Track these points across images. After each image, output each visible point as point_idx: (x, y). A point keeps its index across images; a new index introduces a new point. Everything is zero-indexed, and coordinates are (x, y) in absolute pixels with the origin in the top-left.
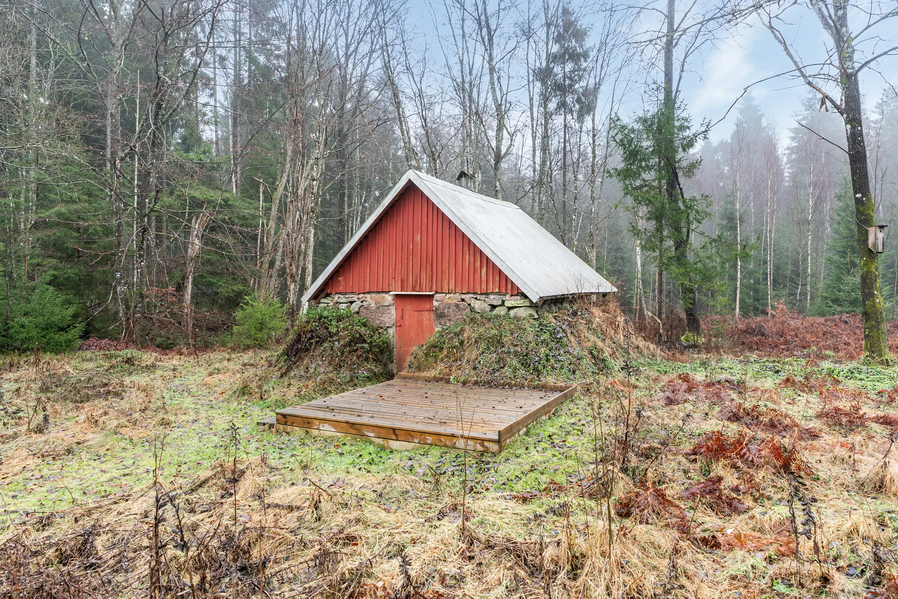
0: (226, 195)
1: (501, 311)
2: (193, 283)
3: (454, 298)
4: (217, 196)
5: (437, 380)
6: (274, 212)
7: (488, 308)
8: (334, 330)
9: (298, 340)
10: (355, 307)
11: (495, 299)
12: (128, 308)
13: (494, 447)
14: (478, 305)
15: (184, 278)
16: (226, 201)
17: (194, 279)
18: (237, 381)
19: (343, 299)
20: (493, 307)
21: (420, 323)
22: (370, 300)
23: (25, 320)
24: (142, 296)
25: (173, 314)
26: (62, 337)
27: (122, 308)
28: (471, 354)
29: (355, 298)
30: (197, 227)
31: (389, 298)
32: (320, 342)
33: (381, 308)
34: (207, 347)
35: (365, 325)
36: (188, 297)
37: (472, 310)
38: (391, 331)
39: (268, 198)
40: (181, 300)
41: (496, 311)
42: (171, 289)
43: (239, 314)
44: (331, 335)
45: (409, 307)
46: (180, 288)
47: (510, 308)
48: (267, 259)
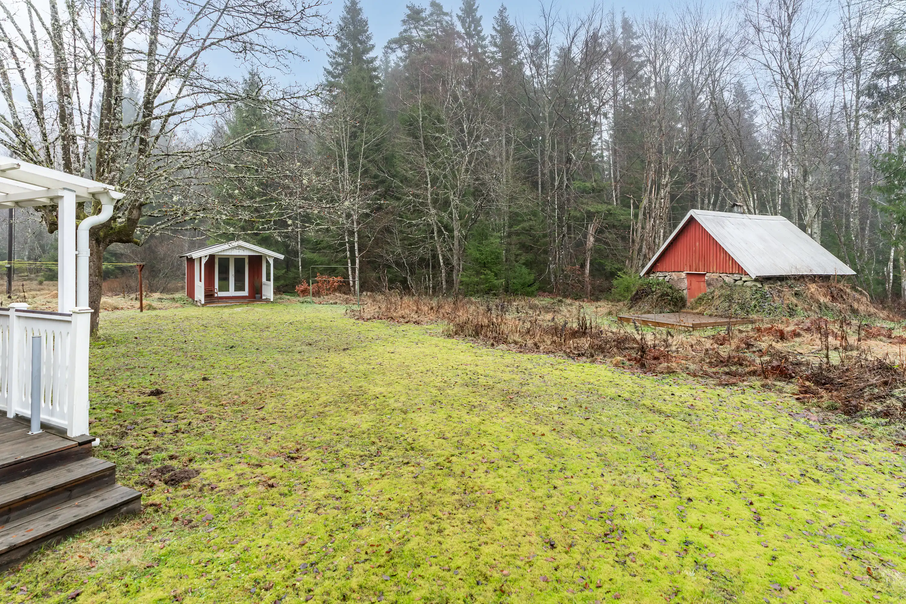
0: (610, 207)
1: (739, 283)
2: (591, 264)
3: (715, 276)
4: (603, 208)
5: (698, 314)
6: (641, 217)
7: (733, 281)
8: (654, 289)
9: (637, 294)
10: (667, 279)
11: (737, 277)
12: (556, 276)
13: (691, 329)
14: (727, 279)
15: (585, 260)
16: (609, 210)
17: (591, 260)
18: (607, 311)
19: (661, 274)
20: (736, 280)
21: (700, 287)
22: (674, 275)
23: (515, 281)
24: (563, 271)
25: (579, 281)
26: (530, 289)
27: (552, 277)
28: (717, 302)
29: (667, 274)
30: (591, 230)
31: (683, 275)
32: (647, 295)
33: (680, 280)
34: (597, 300)
35: (671, 288)
36: (587, 271)
37: (724, 281)
38: (685, 292)
39: (637, 207)
40: (583, 273)
41: (737, 283)
42: (578, 266)
43: (615, 282)
44: (653, 292)
45: (694, 280)
46: (583, 266)
47: (745, 282)
48: (637, 247)
